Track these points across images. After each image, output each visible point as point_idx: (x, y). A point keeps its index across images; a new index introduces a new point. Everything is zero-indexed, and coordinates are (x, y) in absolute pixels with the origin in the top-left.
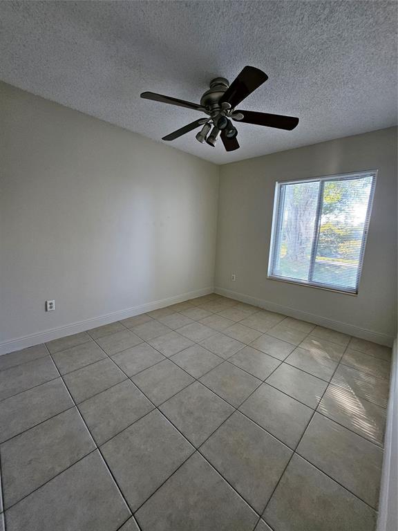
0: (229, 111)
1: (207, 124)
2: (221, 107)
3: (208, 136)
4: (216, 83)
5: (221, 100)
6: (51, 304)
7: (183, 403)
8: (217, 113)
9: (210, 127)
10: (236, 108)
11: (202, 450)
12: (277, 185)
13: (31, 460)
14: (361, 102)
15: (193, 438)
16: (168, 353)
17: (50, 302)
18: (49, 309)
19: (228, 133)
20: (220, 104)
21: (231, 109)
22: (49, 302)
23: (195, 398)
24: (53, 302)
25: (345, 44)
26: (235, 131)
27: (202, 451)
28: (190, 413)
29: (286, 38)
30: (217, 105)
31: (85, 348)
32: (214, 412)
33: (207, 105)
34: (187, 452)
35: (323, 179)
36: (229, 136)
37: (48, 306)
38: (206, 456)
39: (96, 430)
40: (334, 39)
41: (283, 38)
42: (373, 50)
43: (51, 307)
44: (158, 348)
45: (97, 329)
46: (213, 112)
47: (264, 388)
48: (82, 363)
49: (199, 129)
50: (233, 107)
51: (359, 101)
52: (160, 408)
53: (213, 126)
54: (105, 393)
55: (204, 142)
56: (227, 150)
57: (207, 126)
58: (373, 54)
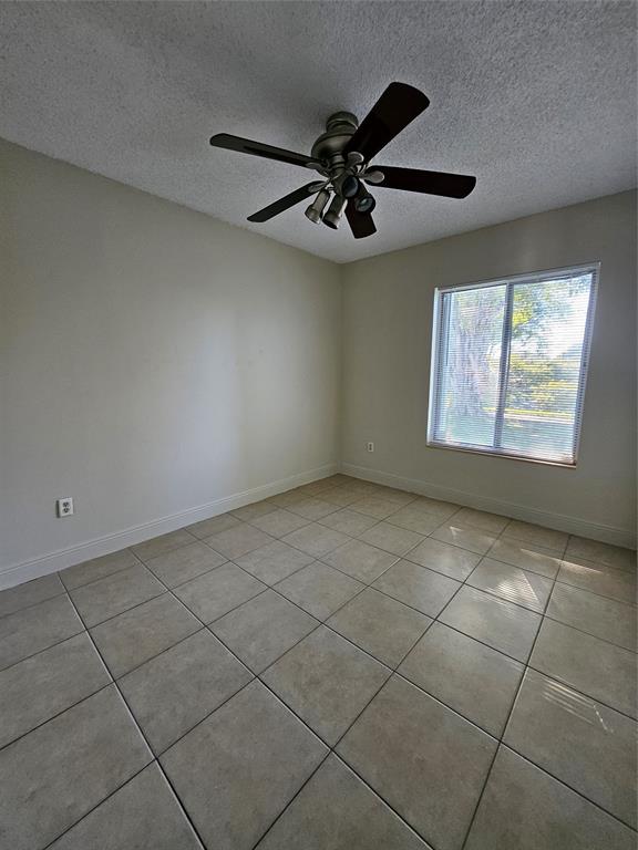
0: (359, 167)
1: (323, 190)
2: (346, 161)
3: (325, 212)
4: (337, 120)
5: (346, 150)
6: (66, 504)
7: (301, 665)
8: (340, 172)
9: (329, 195)
10: (372, 163)
11: (341, 749)
12: (437, 293)
13: (33, 793)
14: (574, 151)
15: (325, 727)
16: (270, 579)
17: (65, 501)
18: (62, 514)
19: (360, 205)
20: (344, 154)
21: (362, 164)
22: (62, 502)
23: (322, 655)
24: (70, 500)
25: (553, 49)
26: (371, 201)
27: (341, 752)
28: (315, 683)
29: (455, 39)
30: (339, 159)
31: (126, 578)
32: (357, 679)
33: (322, 158)
34: (316, 756)
35: (512, 281)
36: (361, 209)
37: (62, 508)
38: (349, 760)
39: (153, 724)
40: (535, 40)
41: (450, 39)
42: (597, 58)
43: (66, 511)
44: (252, 571)
45: (148, 544)
46: (334, 170)
47: (437, 630)
48: (124, 605)
49: (310, 200)
50: (366, 161)
51: (571, 149)
52: (262, 677)
53: (333, 194)
54: (166, 655)
55: (319, 221)
56: (356, 237)
57: (323, 195)
58: (597, 64)
